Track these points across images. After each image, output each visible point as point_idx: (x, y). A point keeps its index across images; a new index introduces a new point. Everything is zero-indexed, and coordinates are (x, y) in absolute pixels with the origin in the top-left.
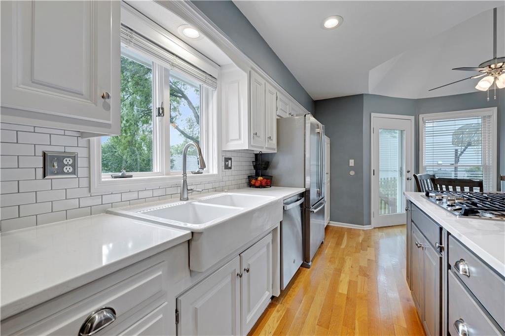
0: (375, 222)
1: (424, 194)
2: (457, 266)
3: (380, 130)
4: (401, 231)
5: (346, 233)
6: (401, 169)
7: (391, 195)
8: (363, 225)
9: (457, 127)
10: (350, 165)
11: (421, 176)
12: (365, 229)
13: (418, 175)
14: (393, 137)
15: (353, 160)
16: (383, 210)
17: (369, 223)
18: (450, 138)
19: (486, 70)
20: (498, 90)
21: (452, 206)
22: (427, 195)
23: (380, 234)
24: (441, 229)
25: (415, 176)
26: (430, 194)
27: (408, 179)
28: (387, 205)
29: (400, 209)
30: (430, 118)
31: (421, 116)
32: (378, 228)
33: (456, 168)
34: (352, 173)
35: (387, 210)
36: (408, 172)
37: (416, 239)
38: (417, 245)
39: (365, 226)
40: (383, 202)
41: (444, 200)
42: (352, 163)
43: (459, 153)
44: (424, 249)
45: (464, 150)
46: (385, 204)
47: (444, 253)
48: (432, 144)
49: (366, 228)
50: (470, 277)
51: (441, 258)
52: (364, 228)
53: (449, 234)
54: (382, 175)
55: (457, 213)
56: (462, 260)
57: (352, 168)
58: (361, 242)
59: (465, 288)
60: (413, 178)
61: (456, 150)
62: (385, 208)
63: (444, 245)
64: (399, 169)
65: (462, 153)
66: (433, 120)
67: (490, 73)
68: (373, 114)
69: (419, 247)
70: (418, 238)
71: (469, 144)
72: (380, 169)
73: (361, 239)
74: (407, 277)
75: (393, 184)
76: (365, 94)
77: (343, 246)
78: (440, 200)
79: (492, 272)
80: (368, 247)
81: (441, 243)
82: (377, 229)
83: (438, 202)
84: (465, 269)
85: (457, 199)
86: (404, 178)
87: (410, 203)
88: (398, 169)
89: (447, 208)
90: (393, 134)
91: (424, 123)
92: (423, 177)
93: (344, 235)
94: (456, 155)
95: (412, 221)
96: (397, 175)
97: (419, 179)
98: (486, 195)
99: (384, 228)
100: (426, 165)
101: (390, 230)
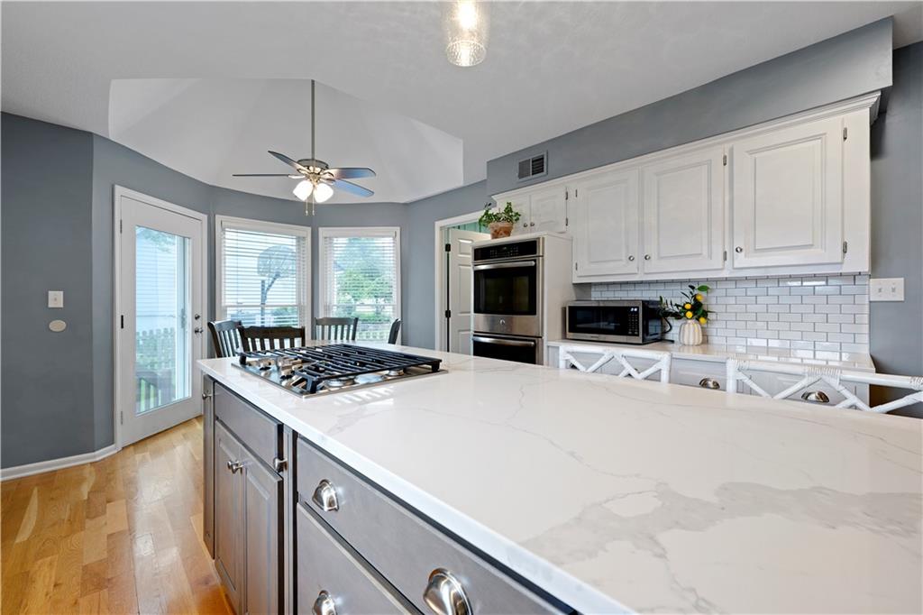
0: (123, 435)
1: (237, 360)
2: (317, 497)
3: (138, 231)
4: (184, 435)
5: (35, 491)
6: (183, 312)
7: (160, 367)
8: (94, 451)
9: (265, 247)
10: (50, 306)
11: (220, 325)
12: (98, 459)
13: (215, 324)
14: (163, 250)
15: (60, 294)
16: (143, 402)
17: (111, 441)
18: (254, 263)
19: (305, 170)
20: (317, 205)
21: (288, 377)
22: (243, 361)
23: (138, 457)
24: (281, 427)
25: (210, 325)
26: (248, 359)
27: (196, 331)
28: (152, 387)
29: (183, 389)
30: (232, 225)
31: (219, 218)
32: (133, 444)
33: (263, 309)
34: (58, 326)
35: (152, 400)
36: (197, 318)
37: (226, 455)
38: (230, 467)
39: (97, 453)
40: (143, 382)
41: (273, 367)
42: (56, 299)
43: (266, 286)
44: (244, 471)
45: (273, 282)
46: (148, 386)
47: (287, 475)
48: (236, 269)
49: (99, 455)
50: (340, 510)
51: (281, 484)
52: (95, 457)
53: (295, 434)
54: (142, 326)
55: (298, 389)
56: (324, 482)
57: (57, 314)
58: (86, 498)
59: (333, 536)
60: (206, 328)
61: (263, 282)
62: (148, 397)
63: (288, 457)
64: (180, 313)
65: (270, 286)
66: (237, 229)
67: (309, 178)
68: (119, 190)
69: (234, 472)
70: (231, 452)
71: (278, 275)
72: (138, 314)
73: (85, 490)
74: (206, 533)
75: (163, 340)
76: (97, 135)
77: (22, 537)
78: (266, 369)
79: (378, 493)
80: (108, 502)
81: (280, 456)
82: (132, 448)
83: (263, 374)
84: (331, 497)
85: (294, 364)
86: (189, 330)
87: (211, 382)
88: (176, 312)
89: (281, 382)
90: (163, 243)
91: (223, 230)
92: (224, 327)
93: (27, 500)
94: (263, 289)
95: (216, 418)
96: (175, 324)
97: (217, 330)
98: (321, 350)
99: (148, 441)
100: (227, 304)
101: (162, 441)
